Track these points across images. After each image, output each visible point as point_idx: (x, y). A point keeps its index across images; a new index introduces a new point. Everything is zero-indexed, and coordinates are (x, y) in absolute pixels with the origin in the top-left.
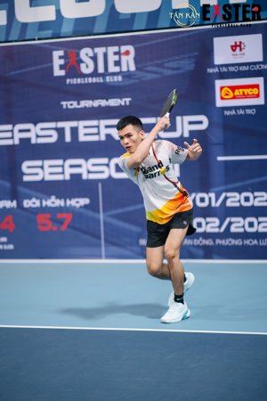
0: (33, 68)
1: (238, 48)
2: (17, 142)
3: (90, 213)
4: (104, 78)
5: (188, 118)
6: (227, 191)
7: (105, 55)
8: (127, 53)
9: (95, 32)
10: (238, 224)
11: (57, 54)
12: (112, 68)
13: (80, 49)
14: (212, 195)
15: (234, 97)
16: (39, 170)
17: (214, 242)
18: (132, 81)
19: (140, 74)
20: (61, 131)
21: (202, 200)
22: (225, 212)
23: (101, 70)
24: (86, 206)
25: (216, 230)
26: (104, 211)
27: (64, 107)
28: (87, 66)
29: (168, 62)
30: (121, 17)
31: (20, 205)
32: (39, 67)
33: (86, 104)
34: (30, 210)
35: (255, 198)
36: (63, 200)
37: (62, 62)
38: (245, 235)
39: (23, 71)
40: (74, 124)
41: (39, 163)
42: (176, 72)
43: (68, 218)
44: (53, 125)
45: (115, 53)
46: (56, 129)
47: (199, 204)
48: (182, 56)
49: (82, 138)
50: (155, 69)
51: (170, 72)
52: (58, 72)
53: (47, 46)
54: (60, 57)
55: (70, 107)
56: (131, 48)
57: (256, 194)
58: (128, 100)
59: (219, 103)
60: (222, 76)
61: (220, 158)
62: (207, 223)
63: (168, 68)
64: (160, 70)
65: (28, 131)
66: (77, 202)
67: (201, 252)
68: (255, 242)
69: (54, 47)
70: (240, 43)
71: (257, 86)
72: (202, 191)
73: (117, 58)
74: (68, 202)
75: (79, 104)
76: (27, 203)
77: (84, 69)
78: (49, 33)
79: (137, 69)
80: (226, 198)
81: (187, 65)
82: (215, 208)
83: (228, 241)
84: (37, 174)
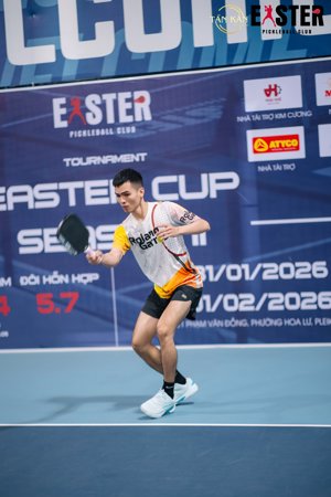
0: (30, 119)
1: (273, 93)
2: (11, 207)
3: (100, 291)
4: (114, 130)
5: (215, 176)
6: (263, 261)
7: (116, 103)
8: (141, 100)
9: (102, 75)
10: (277, 301)
11: (58, 102)
12: (124, 118)
13: (86, 96)
14: (246, 267)
15: (269, 150)
16: (38, 241)
17: (249, 322)
18: (148, 133)
19: (157, 124)
20: (63, 194)
21: (234, 272)
22: (262, 287)
23: (111, 120)
24: (94, 283)
25: (251, 309)
26: (117, 288)
27: (68, 164)
28: (94, 116)
29: (191, 109)
30: (133, 58)
31: (15, 283)
32: (36, 118)
33: (92, 160)
34: (28, 289)
35: (296, 269)
36: (67, 276)
37: (64, 111)
38: (286, 314)
39: (17, 122)
40: (79, 184)
41: (38, 232)
42: (199, 122)
43: (73, 297)
44: (53, 186)
45: (127, 100)
46: (58, 191)
47: (230, 277)
48: (207, 102)
49: (89, 201)
50: (174, 118)
51: (193, 122)
52: (59, 124)
53: (46, 93)
54: (62, 106)
55: (74, 164)
56: (146, 94)
57: (298, 264)
58: (143, 155)
59: (252, 157)
60: (255, 125)
61: (254, 223)
62: (240, 300)
63: (191, 117)
64: (180, 119)
65: (25, 193)
66: (85, 278)
67: (233, 335)
68: (298, 322)
69: (54, 94)
70: (276, 86)
71: (296, 137)
72: (234, 262)
73: (129, 105)
74: (74, 278)
75: (84, 161)
76: (24, 281)
77: (90, 120)
78: (48, 77)
79: (153, 118)
80: (262, 270)
81: (213, 113)
82: (250, 281)
83: (265, 321)
84: (36, 245)
